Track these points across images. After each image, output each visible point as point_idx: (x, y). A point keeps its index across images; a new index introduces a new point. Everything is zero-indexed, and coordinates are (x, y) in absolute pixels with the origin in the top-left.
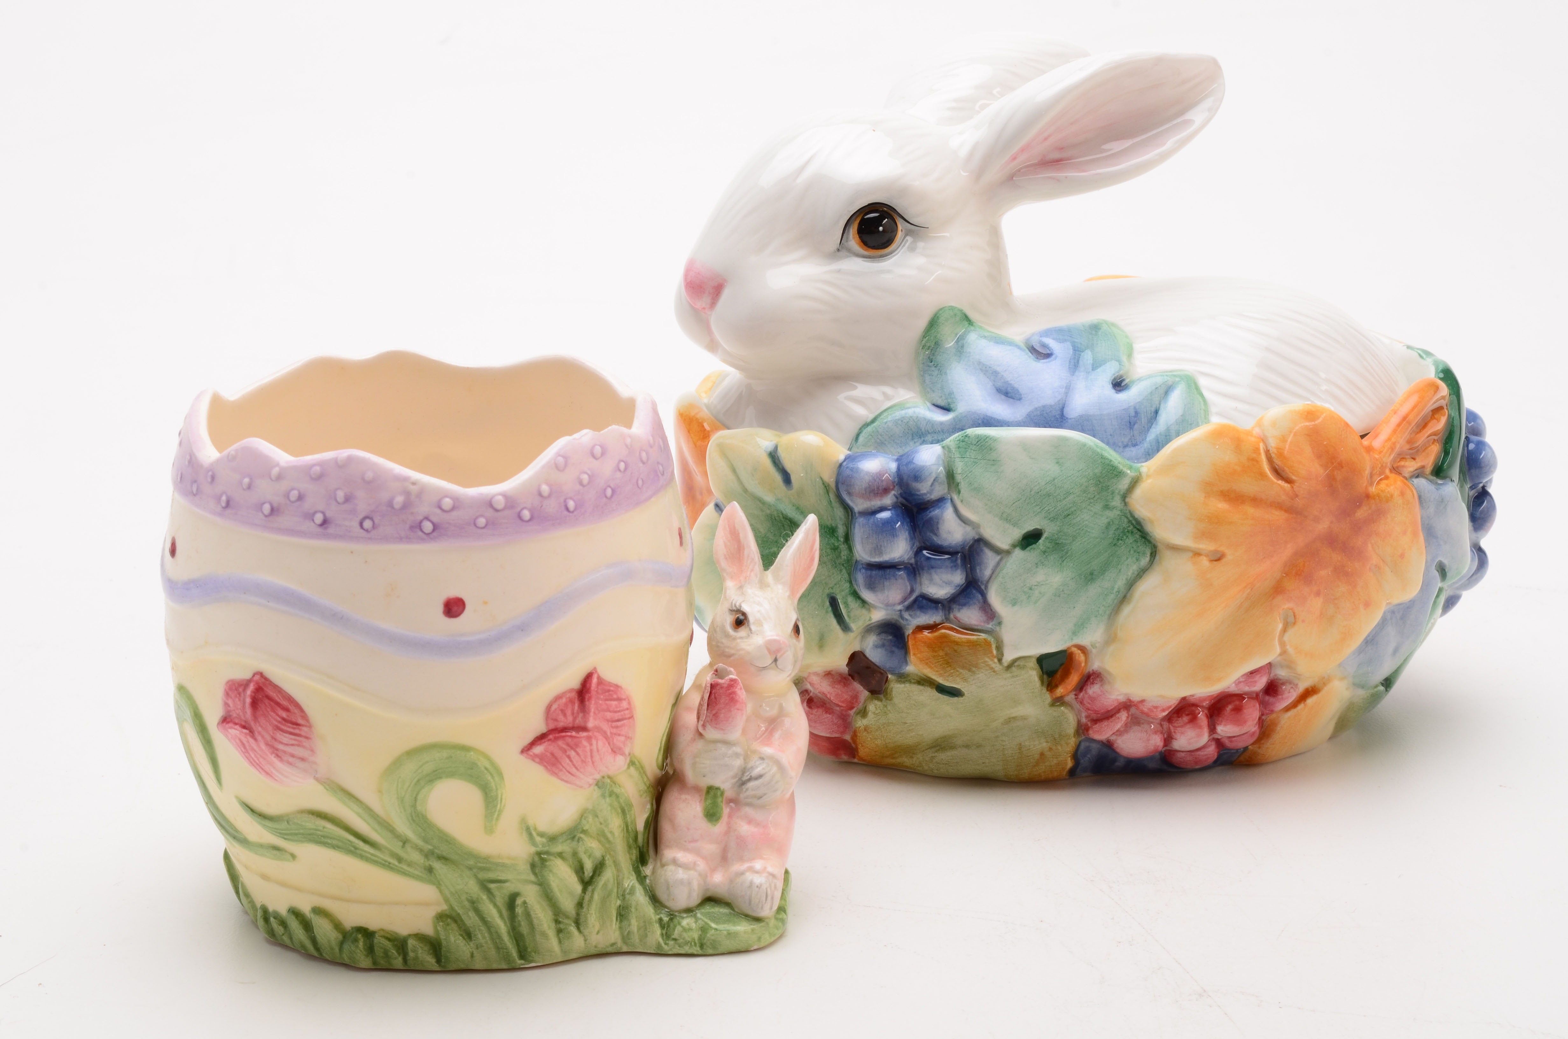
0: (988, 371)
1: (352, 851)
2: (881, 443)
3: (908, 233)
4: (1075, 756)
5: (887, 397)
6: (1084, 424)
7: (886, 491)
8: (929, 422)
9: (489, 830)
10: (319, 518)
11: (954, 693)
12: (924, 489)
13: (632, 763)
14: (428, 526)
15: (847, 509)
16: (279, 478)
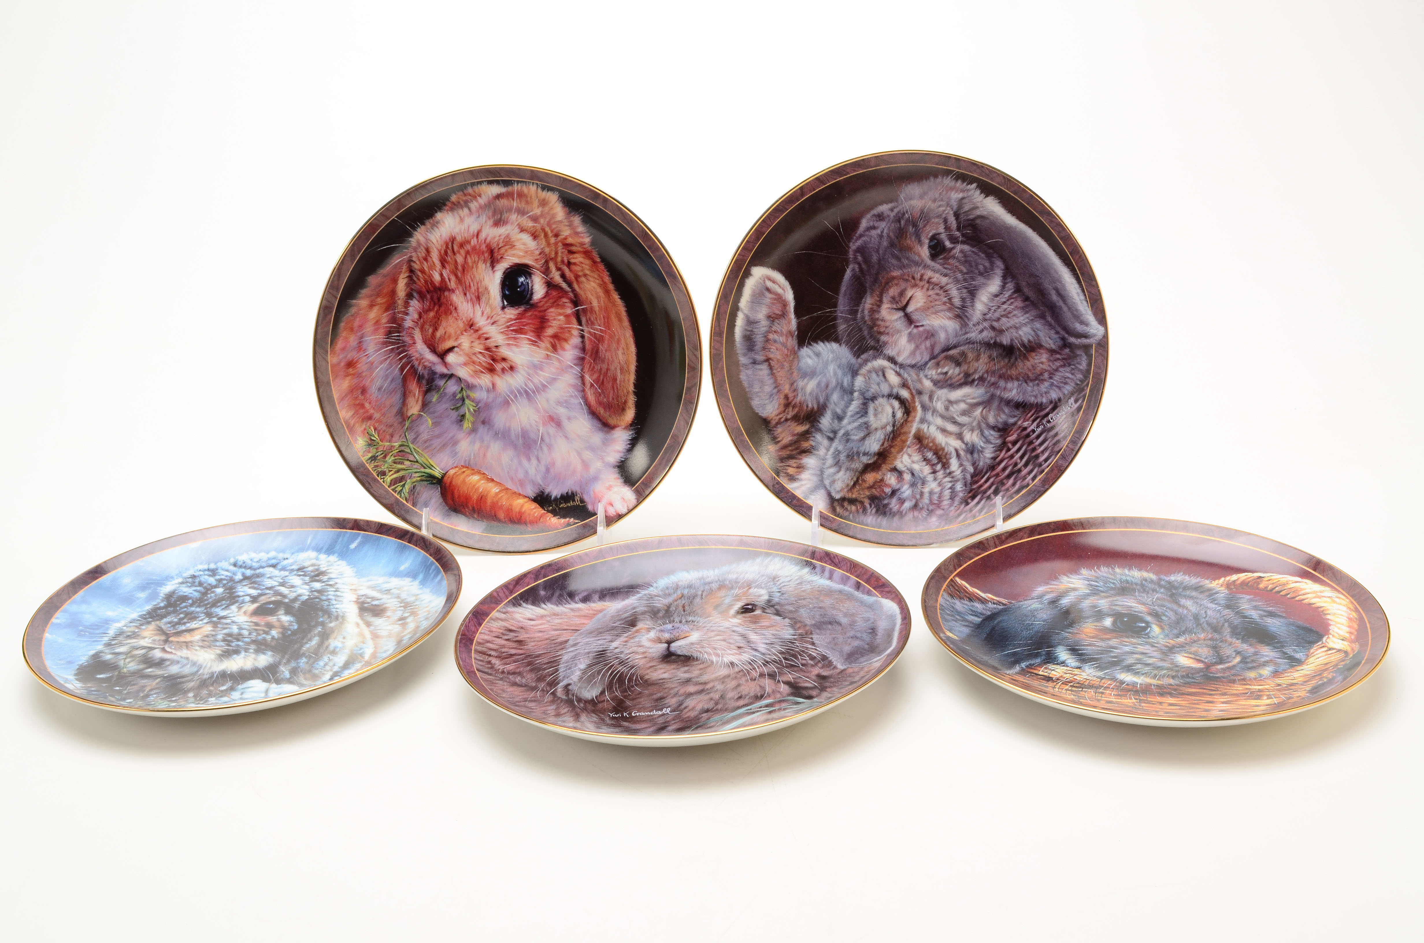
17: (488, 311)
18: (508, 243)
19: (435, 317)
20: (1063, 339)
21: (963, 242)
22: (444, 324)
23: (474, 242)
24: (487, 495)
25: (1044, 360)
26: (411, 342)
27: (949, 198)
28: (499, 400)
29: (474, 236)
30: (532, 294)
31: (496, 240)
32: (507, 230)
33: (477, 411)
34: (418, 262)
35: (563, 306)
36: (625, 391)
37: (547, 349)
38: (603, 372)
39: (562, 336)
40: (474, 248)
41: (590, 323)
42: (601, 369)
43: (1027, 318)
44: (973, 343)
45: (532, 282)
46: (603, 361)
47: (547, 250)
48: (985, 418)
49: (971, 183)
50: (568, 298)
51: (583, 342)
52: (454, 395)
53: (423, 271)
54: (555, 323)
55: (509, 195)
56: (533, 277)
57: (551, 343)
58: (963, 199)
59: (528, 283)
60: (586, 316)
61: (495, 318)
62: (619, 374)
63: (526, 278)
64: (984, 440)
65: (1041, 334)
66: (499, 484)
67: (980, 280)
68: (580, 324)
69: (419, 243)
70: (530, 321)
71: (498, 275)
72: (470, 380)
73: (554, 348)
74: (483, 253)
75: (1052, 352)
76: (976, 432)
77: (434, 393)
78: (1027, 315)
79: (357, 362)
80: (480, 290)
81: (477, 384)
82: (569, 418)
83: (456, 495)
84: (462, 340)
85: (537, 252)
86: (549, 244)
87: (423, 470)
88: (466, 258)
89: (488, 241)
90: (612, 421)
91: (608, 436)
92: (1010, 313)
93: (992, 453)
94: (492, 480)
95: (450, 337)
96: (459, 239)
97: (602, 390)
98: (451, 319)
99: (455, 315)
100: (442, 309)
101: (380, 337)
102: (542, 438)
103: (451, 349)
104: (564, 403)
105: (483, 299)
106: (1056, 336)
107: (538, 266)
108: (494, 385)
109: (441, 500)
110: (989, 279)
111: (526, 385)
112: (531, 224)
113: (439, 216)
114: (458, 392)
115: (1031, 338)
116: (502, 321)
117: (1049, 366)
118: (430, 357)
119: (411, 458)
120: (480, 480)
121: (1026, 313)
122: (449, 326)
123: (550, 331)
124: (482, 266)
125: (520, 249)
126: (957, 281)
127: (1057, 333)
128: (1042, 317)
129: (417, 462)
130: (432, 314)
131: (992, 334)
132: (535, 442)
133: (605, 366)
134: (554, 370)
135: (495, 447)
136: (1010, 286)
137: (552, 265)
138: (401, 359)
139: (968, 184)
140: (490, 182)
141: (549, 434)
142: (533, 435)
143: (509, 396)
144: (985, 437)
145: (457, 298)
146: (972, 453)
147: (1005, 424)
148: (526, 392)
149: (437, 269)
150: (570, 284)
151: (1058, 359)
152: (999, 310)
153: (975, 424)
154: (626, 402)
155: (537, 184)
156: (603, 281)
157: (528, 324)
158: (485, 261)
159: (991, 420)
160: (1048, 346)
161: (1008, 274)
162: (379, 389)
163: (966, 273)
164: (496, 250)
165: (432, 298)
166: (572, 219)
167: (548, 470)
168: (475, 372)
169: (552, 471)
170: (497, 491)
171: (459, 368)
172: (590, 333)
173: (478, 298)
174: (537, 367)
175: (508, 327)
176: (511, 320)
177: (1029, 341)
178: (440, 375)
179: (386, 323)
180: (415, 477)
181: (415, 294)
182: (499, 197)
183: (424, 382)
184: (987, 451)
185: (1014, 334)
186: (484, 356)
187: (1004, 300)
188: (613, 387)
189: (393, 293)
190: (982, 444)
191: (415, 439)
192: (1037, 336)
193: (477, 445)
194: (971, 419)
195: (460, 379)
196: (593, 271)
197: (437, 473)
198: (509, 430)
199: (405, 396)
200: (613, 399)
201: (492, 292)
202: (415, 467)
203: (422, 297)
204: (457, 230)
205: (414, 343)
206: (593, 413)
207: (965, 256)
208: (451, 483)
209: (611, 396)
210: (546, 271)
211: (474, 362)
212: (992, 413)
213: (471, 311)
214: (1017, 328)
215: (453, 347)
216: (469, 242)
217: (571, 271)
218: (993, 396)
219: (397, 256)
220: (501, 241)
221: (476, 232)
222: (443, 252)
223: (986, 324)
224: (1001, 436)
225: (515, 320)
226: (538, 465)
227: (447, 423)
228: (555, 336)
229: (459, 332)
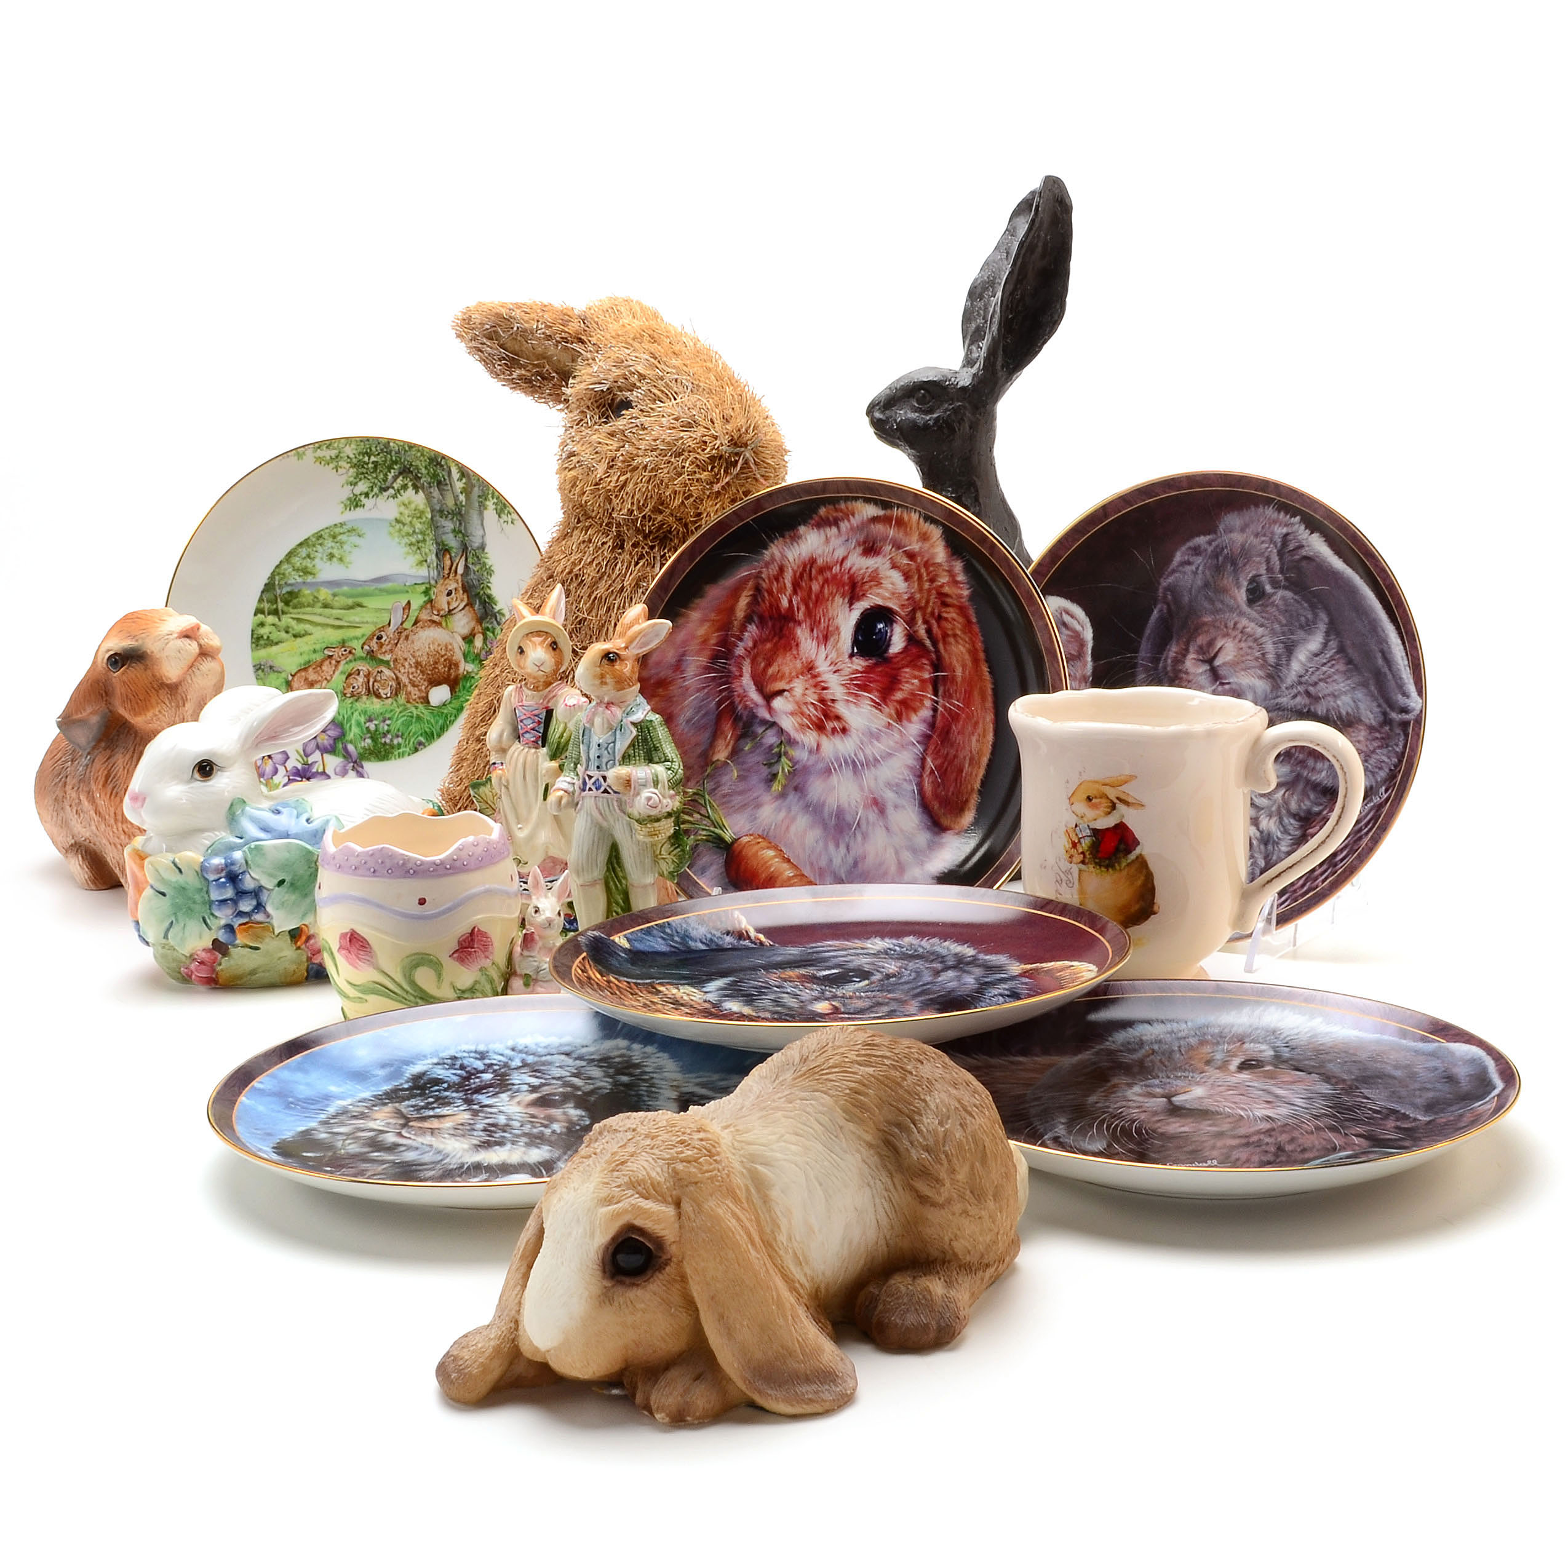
0: (254, 820)
1: (388, 997)
2: (216, 854)
3: (218, 770)
4: (307, 971)
5: (216, 836)
6: (297, 837)
7: (222, 870)
8: (235, 843)
9: (439, 988)
10: (372, 870)
11: (257, 949)
12: (235, 868)
13: (493, 963)
14: (412, 871)
15: (206, 879)
16: (358, 856)
17: (833, 655)
18: (875, 579)
19: (771, 650)
20: (1385, 714)
21: (1285, 588)
22: (780, 660)
23: (836, 569)
24: (777, 877)
25: (1361, 738)
26: (737, 674)
27: (1273, 533)
28: (821, 765)
29: (837, 562)
30: (889, 645)
31: (862, 572)
32: (876, 563)
33: (793, 774)
34: (767, 581)
35: (921, 668)
36: (969, 787)
37: (890, 716)
38: (948, 758)
39: (912, 704)
40: (835, 577)
41: (948, 696)
42: (947, 754)
43: (1349, 685)
44: (1284, 710)
45: (892, 631)
46: (952, 745)
47: (918, 596)
48: (1286, 802)
49: (1294, 516)
50: (928, 659)
51: (934, 717)
52: (771, 747)
53: (770, 592)
54: (907, 687)
55: (887, 520)
56: (895, 625)
57: (897, 709)
58: (1287, 534)
59: (887, 631)
60: (945, 685)
61: (839, 666)
62: (967, 765)
63: (886, 626)
64: (1282, 829)
65: (1362, 706)
66: (795, 867)
67: (1301, 634)
68: (936, 694)
69: (773, 559)
70: (878, 678)
71: (855, 615)
72: (794, 734)
73: (899, 717)
74: (843, 586)
75: (1371, 729)
76: (1275, 819)
77: (748, 740)
78: (1349, 682)
79: (670, 683)
80: (830, 629)
81: (800, 740)
82: (896, 807)
83: (742, 868)
84: (796, 685)
85: (906, 597)
86: (921, 589)
87: (712, 829)
88: (822, 587)
89: (852, 572)
90: (945, 822)
91: (937, 839)
92: (1329, 677)
93: (1288, 846)
94: (789, 861)
95: (782, 678)
96: (820, 562)
97: (943, 780)
98: (789, 656)
99: (795, 652)
100: (783, 641)
101: (703, 660)
102: (858, 823)
103: (780, 692)
104: (895, 787)
105: (832, 640)
106: (1377, 710)
107: (903, 613)
108: (818, 746)
109: (723, 869)
110: (1309, 634)
111: (855, 755)
112: (905, 561)
113: (802, 529)
114: (775, 745)
115: (1350, 711)
116: (847, 671)
117: (1367, 746)
118: (754, 696)
119: (703, 811)
120: (775, 857)
121: (1348, 679)
122: (786, 664)
123: (899, 696)
124: (838, 600)
125: (887, 589)
126: (1273, 632)
127: (1379, 706)
128: (1364, 685)
129: (709, 817)
130: (768, 646)
131: (1307, 701)
132: (850, 826)
133: (952, 752)
134: (892, 743)
135: (802, 822)
136: (1333, 644)
137: (919, 615)
138: (721, 691)
139: (1291, 517)
140: (867, 501)
141: (867, 819)
142: (849, 818)
143: (832, 763)
144: (1283, 826)
145: (802, 633)
146: (1266, 844)
147: (1309, 812)
148: (854, 762)
149: (788, 594)
150: (935, 643)
151: (1377, 738)
152: (1318, 673)
153: (1274, 809)
154: (967, 801)
155: (920, 512)
156: (974, 646)
157: (875, 681)
158: (843, 596)
159: (1293, 806)
160: (1367, 721)
161: (1333, 629)
162: (688, 721)
163: (1286, 625)
164: (859, 584)
165: (773, 626)
166: (954, 563)
167: (856, 864)
168: (802, 725)
169: (860, 865)
170: (791, 875)
171: (784, 717)
172: (944, 707)
173: (826, 638)
174: (874, 736)
175: (852, 679)
176: (858, 672)
177: (1347, 713)
178: (761, 720)
179: (714, 645)
180: (700, 835)
181: (756, 619)
182: (875, 520)
183: (741, 724)
184: (1283, 843)
185: (1332, 703)
186: (816, 709)
187: (1325, 661)
188: (956, 780)
189: (731, 610)
190: (1279, 834)
191: (714, 789)
192: (1358, 708)
193: (783, 814)
194: (1271, 802)
195: (782, 729)
196: (965, 633)
197: (728, 836)
198: (823, 805)
199: (716, 734)
200: (953, 794)
201: (842, 634)
202: (705, 822)
203: (762, 623)
204: (820, 551)
205: (741, 676)
206: (925, 806)
207: (1286, 605)
208: (740, 852)
209: (951, 789)
210: (911, 621)
211: (803, 714)
212: (1295, 797)
213: (813, 652)
214: (1335, 696)
215: (784, 691)
216: (830, 569)
217: (939, 626)
218: (1298, 777)
219: (745, 568)
220: (868, 574)
221: (841, 558)
222: (798, 574)
223: (1301, 689)
224: (1301, 827)
225: (861, 673)
226: (845, 856)
227: (754, 779)
228: (903, 703)
229: (794, 674)
